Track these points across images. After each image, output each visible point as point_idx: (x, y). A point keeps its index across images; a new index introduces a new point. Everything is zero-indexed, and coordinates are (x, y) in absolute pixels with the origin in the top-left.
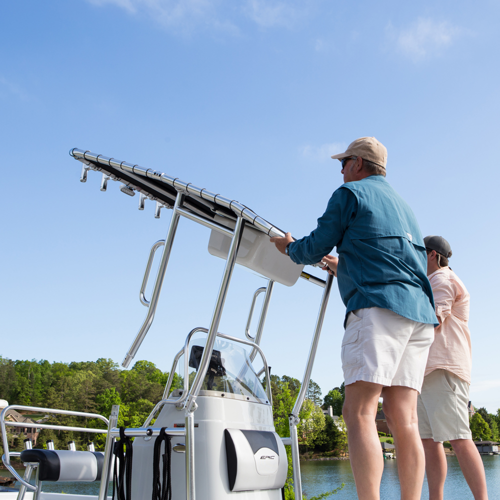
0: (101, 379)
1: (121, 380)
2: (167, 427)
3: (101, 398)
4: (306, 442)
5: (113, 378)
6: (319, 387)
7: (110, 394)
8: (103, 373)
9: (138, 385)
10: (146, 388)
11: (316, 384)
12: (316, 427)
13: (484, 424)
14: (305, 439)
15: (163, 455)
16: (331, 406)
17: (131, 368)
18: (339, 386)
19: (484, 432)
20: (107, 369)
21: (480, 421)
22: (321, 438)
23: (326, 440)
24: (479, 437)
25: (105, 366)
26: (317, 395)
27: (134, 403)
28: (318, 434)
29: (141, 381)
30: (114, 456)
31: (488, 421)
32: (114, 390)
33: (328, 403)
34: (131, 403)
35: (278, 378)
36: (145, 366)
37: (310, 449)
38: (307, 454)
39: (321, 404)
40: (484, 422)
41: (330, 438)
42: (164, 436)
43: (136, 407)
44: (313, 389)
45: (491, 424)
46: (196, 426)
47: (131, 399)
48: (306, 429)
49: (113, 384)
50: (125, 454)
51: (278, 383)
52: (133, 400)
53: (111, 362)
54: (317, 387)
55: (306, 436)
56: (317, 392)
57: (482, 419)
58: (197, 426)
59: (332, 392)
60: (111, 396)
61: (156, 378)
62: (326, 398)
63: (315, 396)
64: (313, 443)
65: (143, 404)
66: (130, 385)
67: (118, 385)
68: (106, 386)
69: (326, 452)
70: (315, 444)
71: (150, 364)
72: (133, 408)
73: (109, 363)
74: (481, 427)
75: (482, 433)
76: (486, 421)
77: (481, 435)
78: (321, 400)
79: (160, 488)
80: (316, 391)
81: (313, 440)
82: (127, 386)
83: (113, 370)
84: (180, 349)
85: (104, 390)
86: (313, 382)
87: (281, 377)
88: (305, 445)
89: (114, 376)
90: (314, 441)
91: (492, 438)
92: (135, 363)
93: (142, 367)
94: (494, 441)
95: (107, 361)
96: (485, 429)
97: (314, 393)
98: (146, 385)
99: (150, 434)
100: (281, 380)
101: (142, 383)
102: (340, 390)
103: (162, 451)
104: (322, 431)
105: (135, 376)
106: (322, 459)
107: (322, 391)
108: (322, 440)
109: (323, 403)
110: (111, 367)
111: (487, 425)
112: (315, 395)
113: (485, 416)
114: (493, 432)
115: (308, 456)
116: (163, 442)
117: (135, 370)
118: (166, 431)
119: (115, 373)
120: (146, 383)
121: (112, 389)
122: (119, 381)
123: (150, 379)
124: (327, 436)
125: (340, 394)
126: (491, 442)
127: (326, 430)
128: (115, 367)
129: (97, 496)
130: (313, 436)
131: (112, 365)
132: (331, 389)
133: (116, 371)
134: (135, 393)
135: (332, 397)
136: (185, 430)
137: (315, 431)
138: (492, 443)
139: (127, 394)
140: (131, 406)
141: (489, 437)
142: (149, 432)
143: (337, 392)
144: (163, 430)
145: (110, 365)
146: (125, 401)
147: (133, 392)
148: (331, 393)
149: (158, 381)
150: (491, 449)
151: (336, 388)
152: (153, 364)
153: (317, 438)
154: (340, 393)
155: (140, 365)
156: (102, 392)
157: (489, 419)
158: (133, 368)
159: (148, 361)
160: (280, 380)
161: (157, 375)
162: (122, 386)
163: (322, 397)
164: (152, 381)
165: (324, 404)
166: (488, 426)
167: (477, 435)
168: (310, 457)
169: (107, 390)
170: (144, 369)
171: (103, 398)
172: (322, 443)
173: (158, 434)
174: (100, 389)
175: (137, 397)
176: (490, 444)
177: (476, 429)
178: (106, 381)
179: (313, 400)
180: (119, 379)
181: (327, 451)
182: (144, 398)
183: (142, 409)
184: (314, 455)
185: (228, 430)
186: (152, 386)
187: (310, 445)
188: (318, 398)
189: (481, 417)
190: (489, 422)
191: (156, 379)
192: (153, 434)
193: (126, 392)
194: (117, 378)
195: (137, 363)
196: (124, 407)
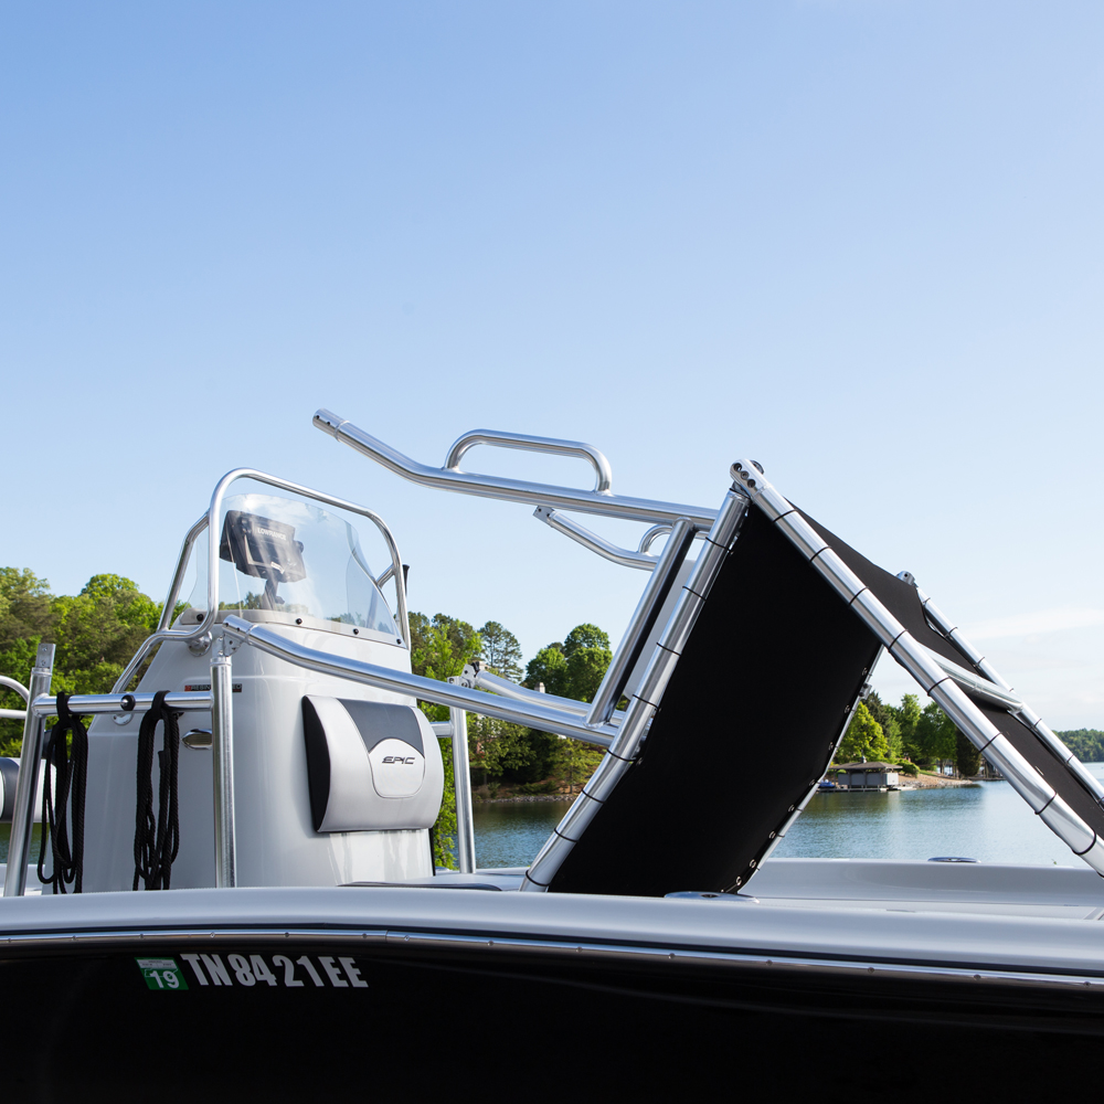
0: (5, 615)
1: (54, 618)
2: (167, 692)
3: (5, 659)
4: (483, 762)
5: (35, 614)
6: (516, 641)
7: (29, 650)
8: (10, 603)
9: (97, 631)
10: (116, 636)
11: (509, 634)
12: (507, 728)
13: (873, 727)
14: (482, 755)
15: (160, 753)
16: (542, 684)
17: (79, 592)
18: (562, 640)
19: (871, 743)
20: (21, 592)
21: (864, 721)
22: (517, 754)
23: (528, 758)
24: (860, 754)
25: (14, 585)
26: (512, 659)
27: (86, 672)
28: (512, 744)
29: (103, 621)
30: (43, 763)
31: (882, 721)
32: (38, 641)
33: (535, 677)
34: (79, 672)
35: (425, 618)
36: (112, 586)
37: (491, 779)
38: (485, 789)
39: (519, 679)
40: (873, 722)
41: (537, 754)
42: (162, 710)
43: (92, 682)
44: (502, 645)
45: (888, 726)
46: (237, 689)
47: (79, 661)
48: (485, 733)
49: (35, 627)
50: (69, 753)
51: (424, 630)
52: (83, 665)
53: (30, 575)
54: (513, 641)
55: (485, 749)
56: (512, 652)
57: (869, 716)
58: (240, 691)
59: (546, 653)
60: (30, 655)
61: (138, 615)
62: (532, 666)
63: (506, 662)
64: (499, 764)
65: (108, 675)
66: (76, 630)
67: (47, 630)
68: (19, 632)
69: (528, 785)
70: (503, 766)
71: (125, 583)
72: (84, 683)
73: (25, 580)
74: (865, 733)
75: (868, 746)
76: (877, 721)
77: (865, 751)
78: (521, 671)
79: (153, 825)
80: (510, 649)
81: (500, 758)
82: (69, 631)
83: (35, 595)
84: (200, 515)
85: (12, 641)
86: (503, 630)
87: (430, 617)
88: (482, 769)
89: (36, 609)
90: (502, 760)
91: (887, 755)
92: (88, 581)
93: (105, 589)
94: (891, 762)
95: (21, 574)
96: (875, 737)
97: (506, 655)
98: (116, 630)
99: (129, 706)
100: (431, 624)
101: (107, 625)
102: (563, 648)
103: (159, 744)
104: (521, 738)
105: (89, 609)
106: (519, 799)
107: (522, 650)
108: (521, 759)
109: (524, 676)
110: (30, 588)
111: (878, 729)
112: (507, 657)
113: (876, 711)
114: (889, 743)
115: (489, 793)
116: (160, 724)
117: (88, 595)
118: (166, 699)
119: (39, 603)
120: (115, 628)
121: (32, 639)
122: (50, 622)
123: (125, 618)
124: (532, 748)
125: (563, 659)
126: (884, 764)
127: (530, 735)
128: (41, 589)
129: (5, 865)
130: (500, 750)
131: (31, 584)
132: (544, 646)
133: (41, 598)
134: (88, 649)
135: (545, 664)
136: (210, 696)
137: (503, 737)
138: (888, 766)
139: (69, 650)
140: (78, 678)
141: (881, 754)
142: (126, 701)
143: (556, 654)
144: (159, 697)
145: (28, 583)
146: (65, 668)
147: (84, 646)
148: (543, 656)
149: (143, 622)
150: (884, 779)
151: (555, 645)
152: (133, 583)
153: (509, 754)
154: (563, 656)
155: (100, 585)
156: (10, 647)
157: (883, 717)
158: (84, 591)
159: (121, 575)
160: (428, 623)
161: (141, 608)
162: (58, 633)
163: (523, 664)
164: (129, 622)
165: (527, 680)
166: (881, 731)
167: (856, 750)
168: (493, 796)
169: (21, 641)
170: (110, 595)
171: (12, 660)
172: (520, 764)
173: (149, 707)
174: (6, 638)
175: (93, 657)
176: (883, 768)
177: (856, 738)
178: (18, 621)
179: (503, 670)
180: (50, 617)
181: (531, 782)
182: (110, 660)
183: (105, 685)
184: (502, 791)
185: (310, 698)
186: (130, 633)
187: (492, 770)
188: (514, 667)
189: (867, 711)
190: (883, 723)
191: (140, 618)
192: (137, 707)
193: (66, 647)
194: (46, 615)
195: (93, 580)
196: (63, 681)
